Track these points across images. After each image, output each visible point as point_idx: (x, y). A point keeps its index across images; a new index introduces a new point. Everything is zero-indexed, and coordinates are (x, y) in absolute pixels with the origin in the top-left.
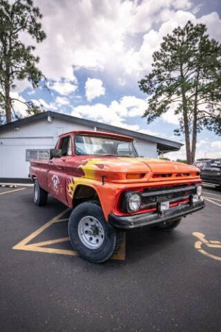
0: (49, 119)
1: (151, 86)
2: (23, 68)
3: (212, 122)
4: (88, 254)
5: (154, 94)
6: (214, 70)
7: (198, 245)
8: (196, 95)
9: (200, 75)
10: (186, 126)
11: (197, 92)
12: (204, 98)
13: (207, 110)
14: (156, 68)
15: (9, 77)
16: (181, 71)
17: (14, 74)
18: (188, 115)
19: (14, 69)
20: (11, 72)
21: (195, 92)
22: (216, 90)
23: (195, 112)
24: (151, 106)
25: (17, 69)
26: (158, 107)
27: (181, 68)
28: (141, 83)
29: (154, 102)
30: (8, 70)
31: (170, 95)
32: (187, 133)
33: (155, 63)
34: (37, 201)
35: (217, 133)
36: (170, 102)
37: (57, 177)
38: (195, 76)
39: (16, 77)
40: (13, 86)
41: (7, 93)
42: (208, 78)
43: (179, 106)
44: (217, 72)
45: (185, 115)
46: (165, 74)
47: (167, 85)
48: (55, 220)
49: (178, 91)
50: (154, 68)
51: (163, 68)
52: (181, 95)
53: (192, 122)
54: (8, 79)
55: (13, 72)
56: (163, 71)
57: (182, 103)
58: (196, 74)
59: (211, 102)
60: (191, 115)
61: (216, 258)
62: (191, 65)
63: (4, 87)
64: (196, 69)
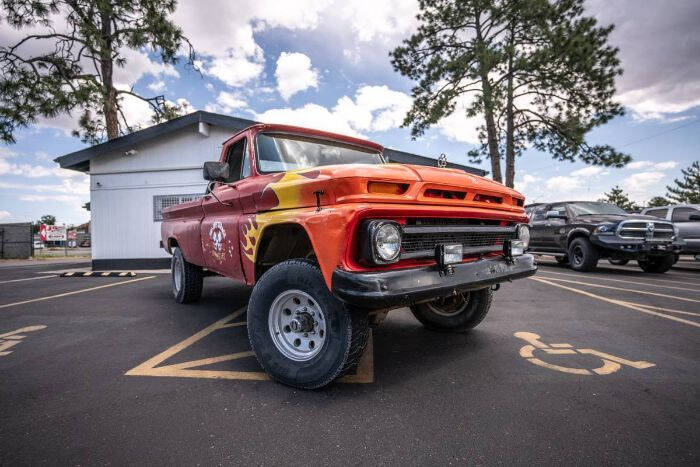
0: (202, 128)
1: (417, 61)
2: (141, 22)
3: (545, 133)
4: (292, 373)
5: (423, 77)
6: (544, 26)
7: (526, 352)
8: (509, 77)
9: (517, 35)
10: (493, 143)
11: (512, 70)
12: (526, 82)
13: (535, 108)
14: (426, 24)
15: (109, 42)
16: (478, 27)
17: (121, 36)
18: (496, 119)
19: (120, 26)
20: (113, 32)
21: (507, 72)
22: (549, 65)
23: (511, 114)
24: (417, 103)
25: (127, 26)
26: (431, 104)
27: (477, 22)
28: (395, 55)
29: (425, 94)
30: (106, 27)
31: (456, 79)
32: (495, 157)
33: (422, 13)
34: (180, 293)
35: (556, 156)
36: (457, 94)
37: (220, 227)
38: (506, 39)
39: (124, 42)
40: (120, 61)
41: (108, 79)
42: (531, 42)
43: (476, 100)
44: (551, 29)
45: (489, 118)
46: (444, 34)
47: (449, 59)
48: (220, 324)
49: (473, 70)
50: (421, 23)
51: (439, 23)
52: (480, 78)
53: (503, 134)
54: (107, 47)
55: (117, 33)
56: (440, 29)
57: (481, 94)
58: (507, 33)
59: (541, 91)
60: (500, 120)
61: (564, 369)
62: (497, 15)
63: (99, 64)
64: (506, 23)
